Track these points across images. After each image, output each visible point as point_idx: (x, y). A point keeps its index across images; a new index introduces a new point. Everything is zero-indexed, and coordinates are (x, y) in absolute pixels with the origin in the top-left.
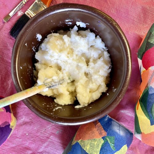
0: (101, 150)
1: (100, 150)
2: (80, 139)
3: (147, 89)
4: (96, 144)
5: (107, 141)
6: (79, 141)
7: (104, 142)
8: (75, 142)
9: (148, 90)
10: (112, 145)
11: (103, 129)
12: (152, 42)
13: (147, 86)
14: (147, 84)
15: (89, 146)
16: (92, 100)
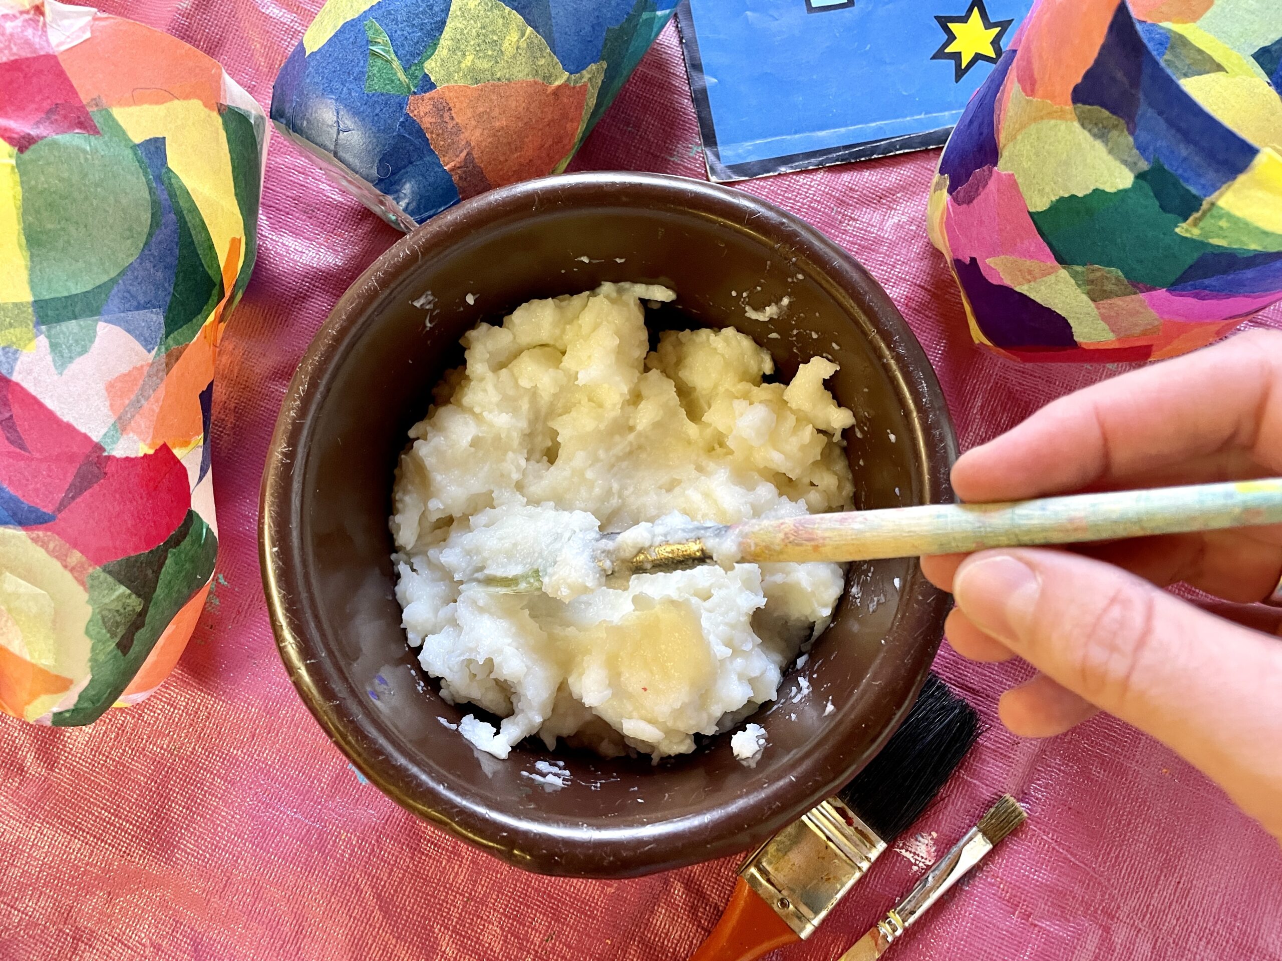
0: (444, 23)
1: (449, 20)
2: (559, 87)
3: (170, 340)
4: (470, 58)
5: (405, 70)
6: (562, 78)
7: (421, 63)
8: (586, 75)
9: (167, 336)
10: (382, 45)
11: (428, 136)
12: (122, 590)
13: (172, 358)
14: (168, 366)
15: (506, 44)
16: (564, 304)
